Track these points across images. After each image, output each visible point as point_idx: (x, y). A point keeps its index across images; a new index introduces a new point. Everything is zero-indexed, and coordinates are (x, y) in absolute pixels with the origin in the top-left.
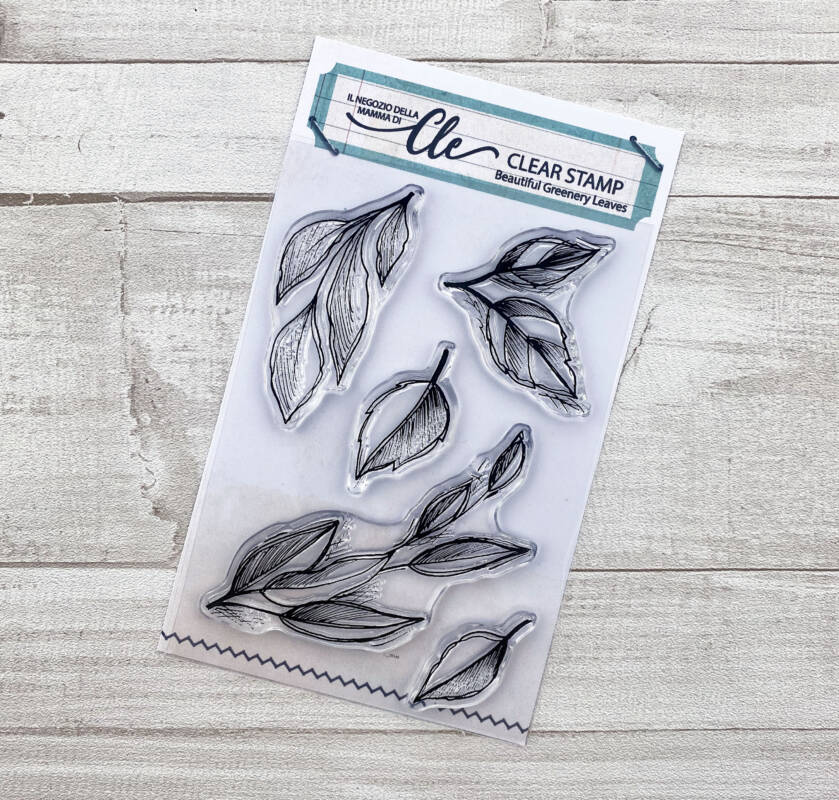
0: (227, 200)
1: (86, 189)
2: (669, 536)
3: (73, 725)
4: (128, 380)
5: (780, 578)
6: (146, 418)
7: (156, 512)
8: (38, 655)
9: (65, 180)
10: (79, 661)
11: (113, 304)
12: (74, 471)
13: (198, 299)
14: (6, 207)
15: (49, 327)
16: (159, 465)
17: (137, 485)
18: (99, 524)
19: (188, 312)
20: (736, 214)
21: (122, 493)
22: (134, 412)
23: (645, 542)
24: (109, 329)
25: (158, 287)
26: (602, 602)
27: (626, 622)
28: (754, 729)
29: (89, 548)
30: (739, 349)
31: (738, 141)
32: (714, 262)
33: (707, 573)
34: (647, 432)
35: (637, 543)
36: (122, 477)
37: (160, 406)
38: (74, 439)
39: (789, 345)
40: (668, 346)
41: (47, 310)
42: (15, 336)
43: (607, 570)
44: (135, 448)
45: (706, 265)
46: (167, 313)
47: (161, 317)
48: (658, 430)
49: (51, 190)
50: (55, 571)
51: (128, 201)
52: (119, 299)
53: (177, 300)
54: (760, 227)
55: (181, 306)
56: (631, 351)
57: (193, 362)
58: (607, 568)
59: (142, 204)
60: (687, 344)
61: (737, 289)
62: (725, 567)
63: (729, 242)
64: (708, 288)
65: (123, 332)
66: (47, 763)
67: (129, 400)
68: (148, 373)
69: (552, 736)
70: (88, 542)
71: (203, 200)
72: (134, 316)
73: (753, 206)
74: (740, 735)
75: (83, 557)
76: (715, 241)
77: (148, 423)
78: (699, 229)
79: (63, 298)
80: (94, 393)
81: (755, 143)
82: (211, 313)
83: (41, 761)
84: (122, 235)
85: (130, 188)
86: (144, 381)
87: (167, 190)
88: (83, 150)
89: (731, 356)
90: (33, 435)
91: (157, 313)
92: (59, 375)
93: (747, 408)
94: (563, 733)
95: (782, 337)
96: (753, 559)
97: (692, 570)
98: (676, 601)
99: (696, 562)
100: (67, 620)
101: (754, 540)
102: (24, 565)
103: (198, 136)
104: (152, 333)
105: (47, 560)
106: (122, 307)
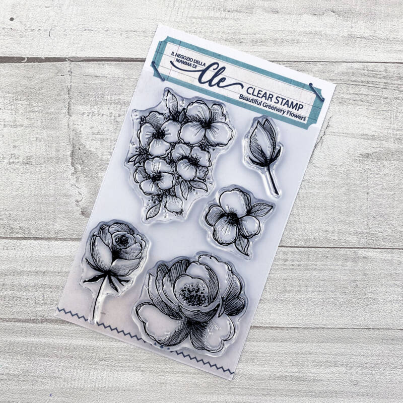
0: (120, 61)
1: (52, 55)
2: (336, 230)
3: (39, 318)
4: (70, 148)
5: (392, 253)
6: (79, 167)
7: (83, 213)
8: (23, 283)
9: (43, 51)
10: (43, 287)
11: (64, 111)
12: (43, 193)
13: (105, 110)
14: (14, 64)
15: (33, 122)
16: (84, 190)
17: (74, 200)
18: (55, 219)
19: (100, 116)
20: (373, 71)
21: (67, 204)
22: (73, 164)
23: (325, 233)
24: (62, 124)
25: (86, 103)
26: (302, 263)
27: (315, 273)
28: (378, 329)
29: (49, 231)
30: (373, 138)
31: (374, 35)
32: (361, 94)
33: (356, 249)
34: (327, 179)
35: (321, 234)
36: (66, 196)
37: (85, 161)
38: (44, 176)
39: (398, 137)
40: (338, 136)
41: (32, 114)
42: (16, 126)
43: (305, 247)
44: (73, 181)
45: (357, 96)
46: (90, 116)
47: (87, 118)
48: (332, 177)
49: (35, 55)
50: (33, 242)
51: (72, 61)
52: (67, 108)
53: (95, 109)
54: (384, 78)
55: (97, 112)
56: (320, 138)
57: (102, 140)
58: (305, 246)
59: (79, 63)
60: (347, 135)
61: (372, 108)
62: (365, 247)
63: (369, 85)
64: (358, 107)
65: (68, 125)
66: (26, 337)
67: (71, 158)
68: (80, 145)
69: (276, 329)
70: (49, 228)
71: (109, 61)
72: (74, 117)
73: (381, 67)
74: (371, 332)
75: (46, 235)
76: (362, 84)
77: (80, 169)
78: (354, 78)
79: (40, 108)
80: (54, 154)
81: (383, 36)
82: (111, 116)
83: (23, 335)
84: (69, 78)
85: (74, 55)
86: (78, 149)
87: (92, 56)
88: (52, 37)
89: (369, 141)
90: (23, 175)
91: (85, 115)
92: (37, 146)
93: (377, 168)
94: (282, 328)
95: (395, 133)
96: (379, 243)
97: (348, 248)
98: (340, 263)
99: (350, 244)
100: (38, 266)
101: (380, 234)
102: (17, 238)
103: (107, 30)
104: (82, 125)
105: (28, 236)
106: (68, 112)
